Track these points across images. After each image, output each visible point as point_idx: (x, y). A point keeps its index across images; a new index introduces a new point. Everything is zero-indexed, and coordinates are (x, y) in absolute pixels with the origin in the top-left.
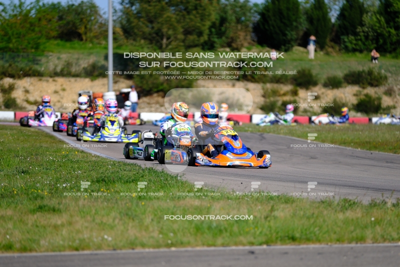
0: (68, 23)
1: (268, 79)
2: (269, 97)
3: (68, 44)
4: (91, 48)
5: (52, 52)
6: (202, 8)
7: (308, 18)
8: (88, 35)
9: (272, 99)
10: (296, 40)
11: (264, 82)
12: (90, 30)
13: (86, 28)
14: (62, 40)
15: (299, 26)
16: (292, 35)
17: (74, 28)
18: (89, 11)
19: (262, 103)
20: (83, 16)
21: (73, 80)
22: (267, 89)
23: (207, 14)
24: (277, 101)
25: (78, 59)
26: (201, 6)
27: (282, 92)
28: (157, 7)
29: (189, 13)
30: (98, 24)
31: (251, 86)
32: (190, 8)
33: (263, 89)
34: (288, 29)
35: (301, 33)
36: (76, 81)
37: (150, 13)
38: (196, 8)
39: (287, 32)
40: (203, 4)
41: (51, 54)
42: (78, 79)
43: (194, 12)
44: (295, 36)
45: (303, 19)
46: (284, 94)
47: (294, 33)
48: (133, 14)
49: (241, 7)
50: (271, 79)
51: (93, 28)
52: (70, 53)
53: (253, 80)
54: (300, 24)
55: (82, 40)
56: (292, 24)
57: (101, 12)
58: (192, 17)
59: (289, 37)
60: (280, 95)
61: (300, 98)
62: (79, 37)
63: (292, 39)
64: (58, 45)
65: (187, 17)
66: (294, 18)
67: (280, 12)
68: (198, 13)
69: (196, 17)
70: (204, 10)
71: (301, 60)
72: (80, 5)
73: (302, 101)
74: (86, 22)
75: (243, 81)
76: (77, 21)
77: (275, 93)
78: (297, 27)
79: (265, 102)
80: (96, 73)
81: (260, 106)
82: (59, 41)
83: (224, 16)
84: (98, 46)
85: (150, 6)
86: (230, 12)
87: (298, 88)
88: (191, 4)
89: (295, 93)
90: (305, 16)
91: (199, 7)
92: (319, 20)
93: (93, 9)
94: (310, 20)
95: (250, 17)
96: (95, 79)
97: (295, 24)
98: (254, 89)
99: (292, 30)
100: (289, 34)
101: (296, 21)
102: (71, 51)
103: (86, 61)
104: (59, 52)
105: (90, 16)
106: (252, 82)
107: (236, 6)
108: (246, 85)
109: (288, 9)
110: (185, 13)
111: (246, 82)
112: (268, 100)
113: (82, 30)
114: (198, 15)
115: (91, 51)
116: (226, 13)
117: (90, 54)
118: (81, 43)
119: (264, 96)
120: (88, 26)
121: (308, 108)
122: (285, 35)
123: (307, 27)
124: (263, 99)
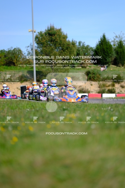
0: (9, 58)
1: (101, 79)
2: (102, 87)
3: (9, 68)
4: (19, 69)
5: (3, 71)
6: (70, 49)
7: (116, 52)
8: (18, 63)
9: (103, 88)
10: (111, 62)
11: (99, 81)
12: (19, 61)
13: (17, 60)
14: (6, 66)
15: (112, 56)
16: (109, 60)
17: (11, 61)
18: (18, 53)
19: (99, 90)
20: (15, 55)
21: (12, 83)
22: (101, 84)
23: (72, 51)
24: (106, 89)
25: (14, 74)
26: (69, 48)
27: (107, 85)
28: (50, 49)
29: (64, 51)
30: (22, 59)
31: (93, 83)
32: (64, 48)
33: (99, 84)
34: (108, 57)
35: (113, 59)
36: (14, 83)
37: (47, 51)
38: (67, 49)
39: (107, 59)
40: (70, 47)
41: (2, 72)
42: (15, 83)
43: (66, 50)
44: (111, 60)
45: (114, 53)
46: (109, 86)
47: (110, 59)
48: (39, 52)
49: (86, 48)
50: (102, 79)
51: (20, 60)
52: (10, 71)
53: (94, 80)
54: (113, 55)
55: (15, 65)
56: (109, 55)
57: (23, 53)
58: (66, 53)
59: (108, 61)
60: (106, 87)
61: (115, 87)
62: (14, 64)
63: (109, 62)
64: (5, 68)
65: (63, 53)
66: (110, 52)
67: (104, 50)
68: (68, 51)
69: (67, 53)
70: (71, 49)
71: (115, 71)
72: (14, 50)
73: (117, 89)
74: (17, 58)
75: (89, 81)
76: (13, 57)
77: (104, 86)
78: (111, 56)
79: (100, 90)
80: (23, 80)
81: (98, 92)
82: (5, 66)
83: (78, 52)
84: (22, 68)
85: (46, 48)
86: (81, 50)
87: (115, 83)
88: (65, 47)
89: (113, 85)
90: (115, 51)
91: (68, 48)
92: (121, 53)
93: (19, 52)
94: (117, 53)
95: (90, 53)
96: (23, 82)
97: (110, 55)
98: (95, 84)
99: (109, 58)
100: (108, 59)
101: (111, 53)
102: (10, 70)
103: (18, 75)
104: (6, 71)
105: (19, 55)
106: (93, 81)
107: (84, 48)
108: (91, 82)
109: (107, 48)
110: (62, 51)
111: (91, 81)
112: (101, 89)
113: (15, 61)
114: (68, 52)
115: (20, 70)
116: (79, 51)
117: (19, 72)
118: (15, 67)
119: (99, 87)
120: (18, 59)
121: (119, 92)
122: (106, 60)
123: (116, 56)
124: (99, 89)
